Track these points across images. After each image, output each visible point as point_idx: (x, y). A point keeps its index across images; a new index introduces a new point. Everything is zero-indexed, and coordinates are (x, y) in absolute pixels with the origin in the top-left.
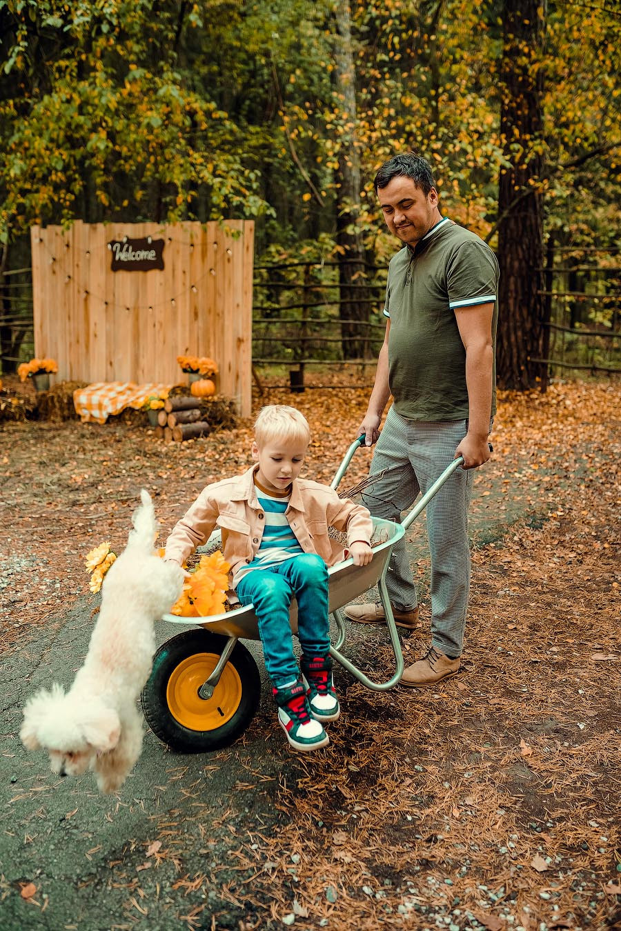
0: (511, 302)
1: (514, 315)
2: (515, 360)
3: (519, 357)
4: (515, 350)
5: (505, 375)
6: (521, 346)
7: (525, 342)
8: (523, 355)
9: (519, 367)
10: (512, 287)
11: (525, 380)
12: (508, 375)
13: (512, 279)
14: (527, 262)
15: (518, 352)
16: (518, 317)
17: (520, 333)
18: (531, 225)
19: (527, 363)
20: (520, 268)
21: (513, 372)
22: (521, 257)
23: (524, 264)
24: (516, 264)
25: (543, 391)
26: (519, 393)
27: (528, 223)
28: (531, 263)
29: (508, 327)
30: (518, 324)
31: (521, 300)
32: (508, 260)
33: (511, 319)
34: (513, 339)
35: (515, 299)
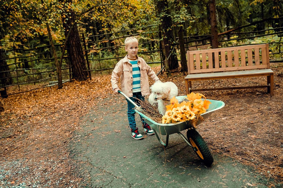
0: (75, 54)
1: (77, 58)
2: (80, 72)
3: (81, 71)
4: (79, 69)
5: (78, 77)
6: (81, 67)
7: (82, 66)
8: (82, 70)
9: (82, 73)
10: (74, 50)
11: (85, 77)
12: (79, 77)
13: (74, 48)
14: (77, 42)
15: (81, 69)
16: (78, 59)
17: (80, 64)
18: (76, 31)
19: (84, 72)
20: (76, 44)
21: (81, 75)
22: (75, 41)
23: (76, 43)
24: (74, 43)
25: (91, 79)
26: (85, 81)
27: (75, 30)
28: (78, 42)
29: (76, 62)
30: (79, 61)
31: (78, 54)
32: (71, 42)
33: (76, 60)
34: (78, 66)
35: (76, 53)
